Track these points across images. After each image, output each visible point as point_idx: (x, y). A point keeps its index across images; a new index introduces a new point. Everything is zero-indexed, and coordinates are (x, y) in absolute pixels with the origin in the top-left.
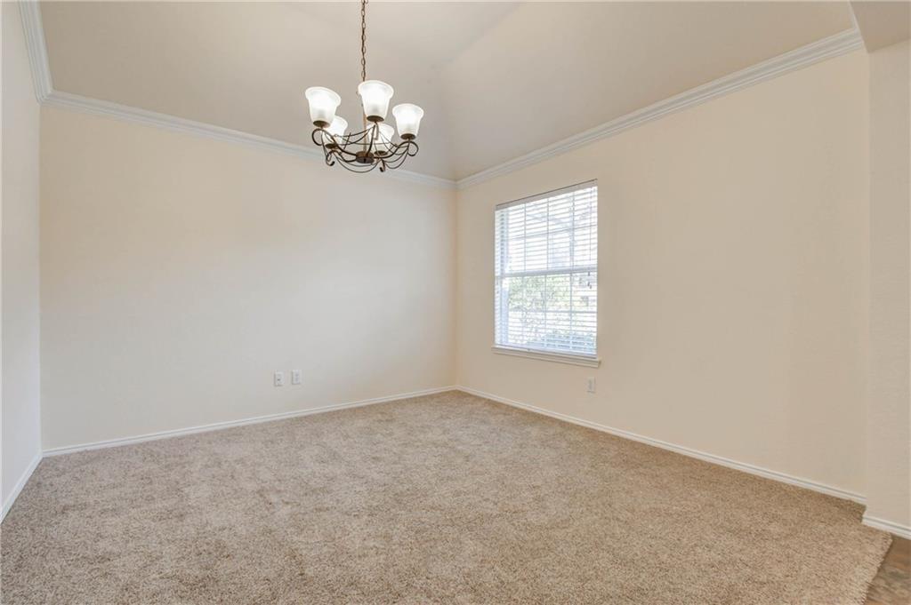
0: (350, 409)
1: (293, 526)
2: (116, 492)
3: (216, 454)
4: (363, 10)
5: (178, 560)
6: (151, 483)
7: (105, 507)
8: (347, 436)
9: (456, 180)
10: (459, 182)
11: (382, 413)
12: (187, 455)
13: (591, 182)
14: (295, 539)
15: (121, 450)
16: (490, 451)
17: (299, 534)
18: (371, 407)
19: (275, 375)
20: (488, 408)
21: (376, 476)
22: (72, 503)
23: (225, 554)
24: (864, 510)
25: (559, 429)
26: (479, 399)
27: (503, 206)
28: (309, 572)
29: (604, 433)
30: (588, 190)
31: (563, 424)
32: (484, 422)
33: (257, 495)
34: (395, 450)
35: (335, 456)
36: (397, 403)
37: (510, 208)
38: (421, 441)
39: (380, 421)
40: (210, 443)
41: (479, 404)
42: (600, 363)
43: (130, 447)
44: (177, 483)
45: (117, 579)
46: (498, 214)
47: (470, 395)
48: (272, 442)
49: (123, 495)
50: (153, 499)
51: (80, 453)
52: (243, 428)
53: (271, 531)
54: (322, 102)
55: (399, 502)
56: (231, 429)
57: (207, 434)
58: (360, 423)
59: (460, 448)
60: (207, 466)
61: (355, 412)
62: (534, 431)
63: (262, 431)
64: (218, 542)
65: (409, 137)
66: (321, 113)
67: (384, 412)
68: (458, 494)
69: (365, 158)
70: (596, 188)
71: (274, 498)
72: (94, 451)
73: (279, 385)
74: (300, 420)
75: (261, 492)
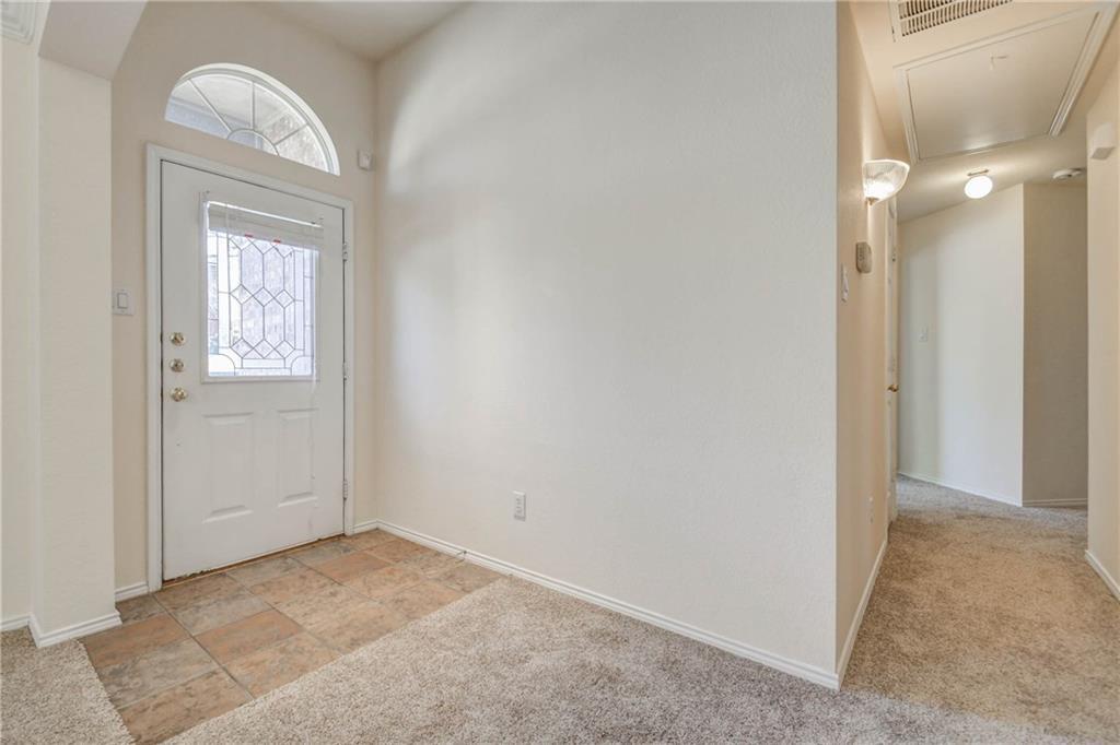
24: (29, 632)
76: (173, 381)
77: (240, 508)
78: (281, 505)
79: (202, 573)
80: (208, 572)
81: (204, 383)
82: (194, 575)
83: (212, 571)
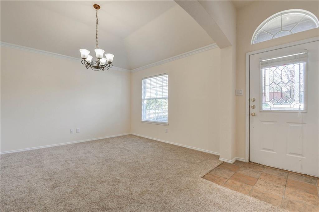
0: (95, 140)
1: (75, 167)
2: (20, 163)
3: (51, 153)
4: (97, 27)
5: (42, 175)
6: (31, 160)
7: (18, 166)
8: (94, 147)
9: (131, 70)
10: (132, 70)
11: (105, 141)
12: (42, 153)
13: (166, 74)
14: (76, 170)
15: (19, 153)
16: (135, 149)
17: (77, 169)
18: (102, 139)
19: (70, 130)
20: (139, 139)
21: (101, 156)
22: (7, 166)
23: (56, 173)
24: (219, 157)
25: (157, 143)
26: (137, 136)
27: (144, 78)
28: (79, 176)
29: (169, 144)
30: (166, 76)
31: (159, 142)
32: (137, 142)
33: (65, 162)
34: (108, 150)
35: (89, 152)
36: (111, 138)
37: (147, 79)
38: (116, 147)
39: (105, 143)
40: (49, 150)
41: (136, 138)
42: (168, 124)
43: (22, 152)
44: (40, 160)
45: (25, 180)
46: (143, 81)
47: (135, 135)
48: (69, 149)
49: (23, 163)
50: (32, 164)
51: (6, 154)
52: (60, 146)
53: (69, 169)
54: (84, 52)
55: (106, 161)
56: (56, 147)
57: (48, 148)
58: (98, 144)
59: (127, 148)
60: (48, 156)
61: (97, 141)
62: (150, 144)
63: (66, 147)
64: (54, 172)
65: (110, 62)
66: (84, 56)
67: (107, 141)
68: (123, 159)
69: (97, 67)
70: (167, 75)
71: (70, 162)
72: (10, 153)
73: (72, 133)
74: (79, 143)
75: (66, 161)
76: (252, 111)
77: (272, 150)
78: (287, 155)
79: (260, 164)
80: (261, 165)
81: (260, 112)
82: (257, 164)
83: (262, 165)
